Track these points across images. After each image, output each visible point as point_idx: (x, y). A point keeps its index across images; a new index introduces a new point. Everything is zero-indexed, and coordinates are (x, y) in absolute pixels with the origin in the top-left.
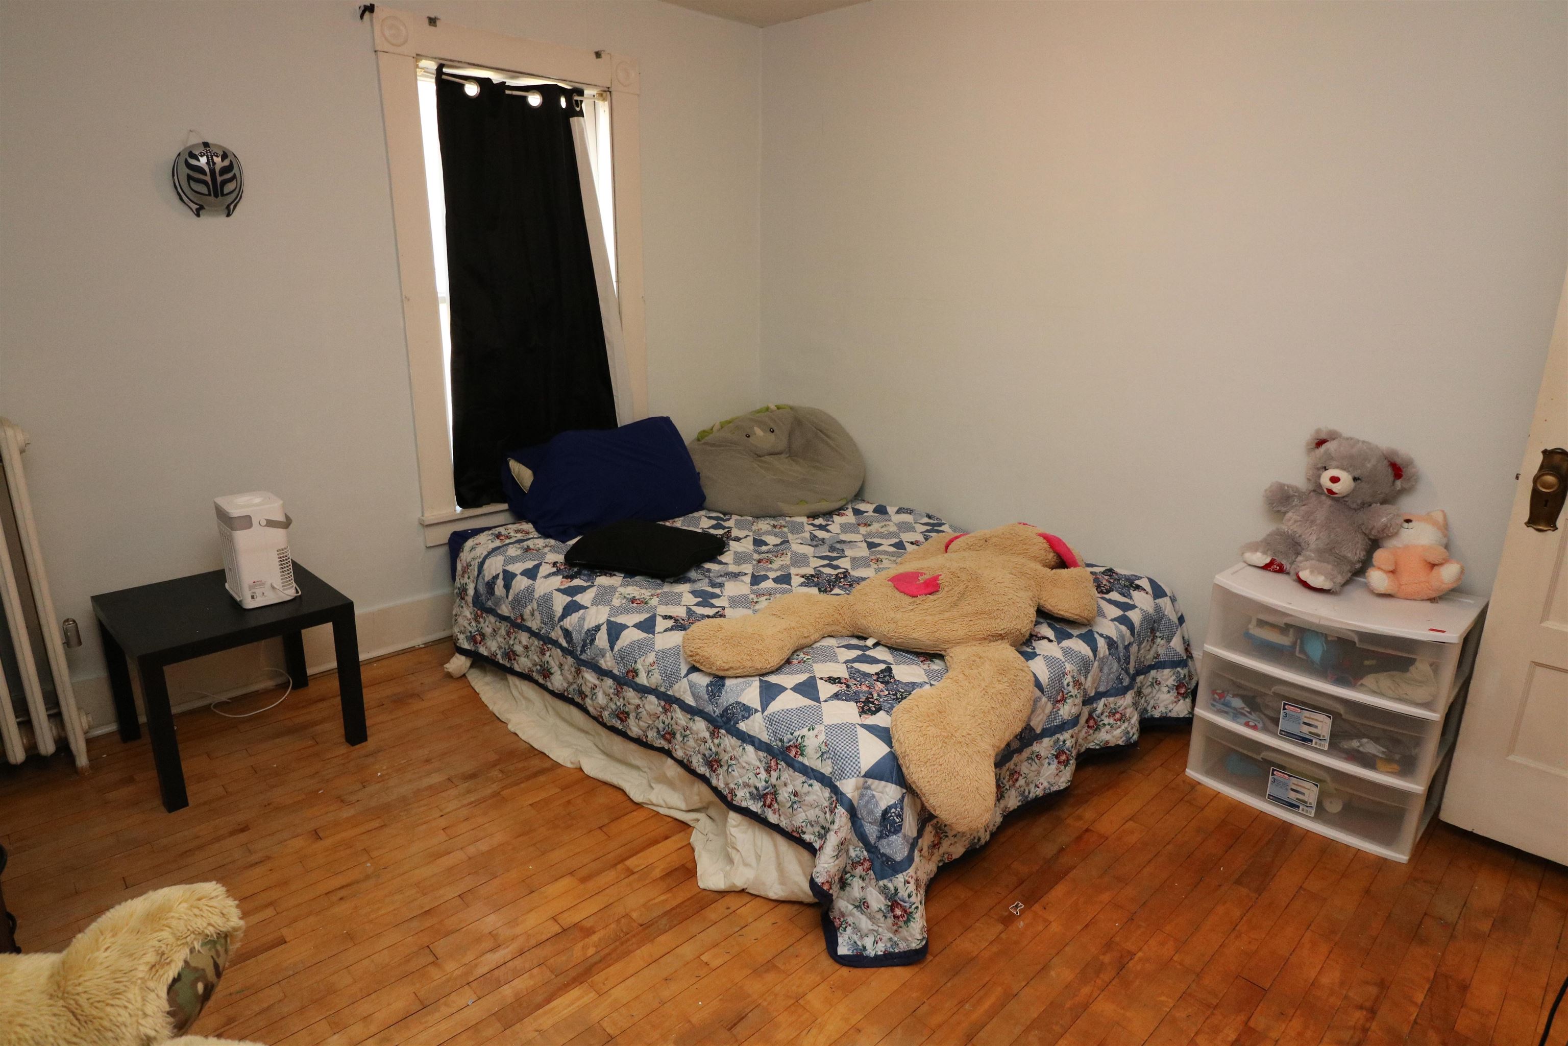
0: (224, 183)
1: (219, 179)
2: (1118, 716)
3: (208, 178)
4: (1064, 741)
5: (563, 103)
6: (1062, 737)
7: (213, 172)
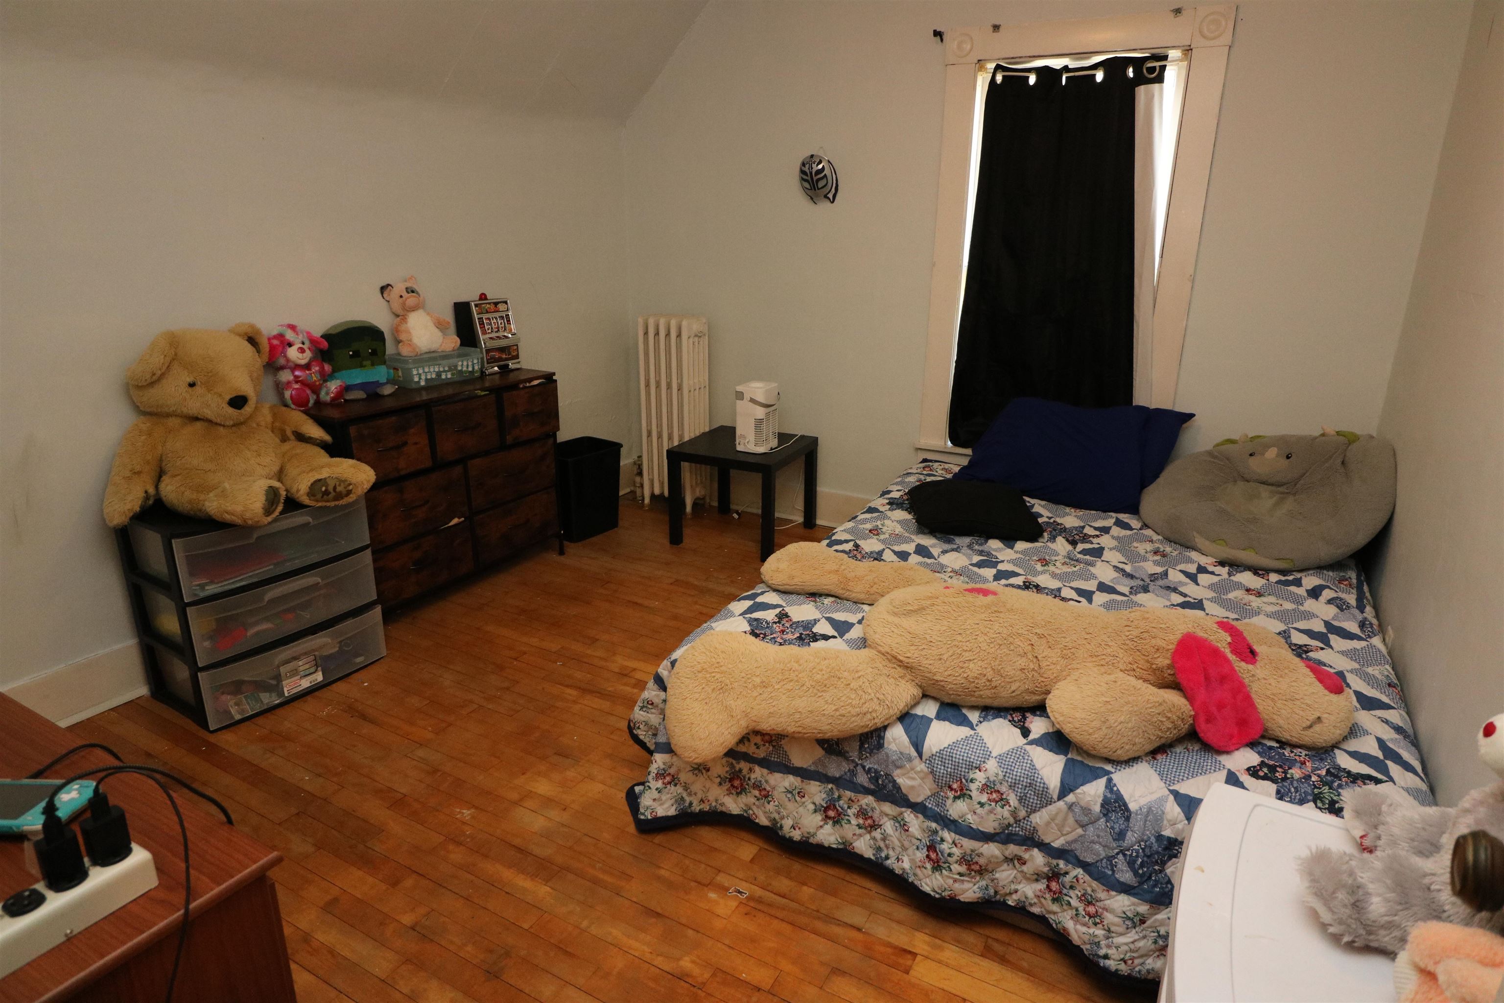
0: (818, 180)
1: (815, 178)
2: (1091, 909)
3: (809, 178)
4: (942, 840)
5: (1130, 73)
6: (947, 835)
7: (811, 173)
